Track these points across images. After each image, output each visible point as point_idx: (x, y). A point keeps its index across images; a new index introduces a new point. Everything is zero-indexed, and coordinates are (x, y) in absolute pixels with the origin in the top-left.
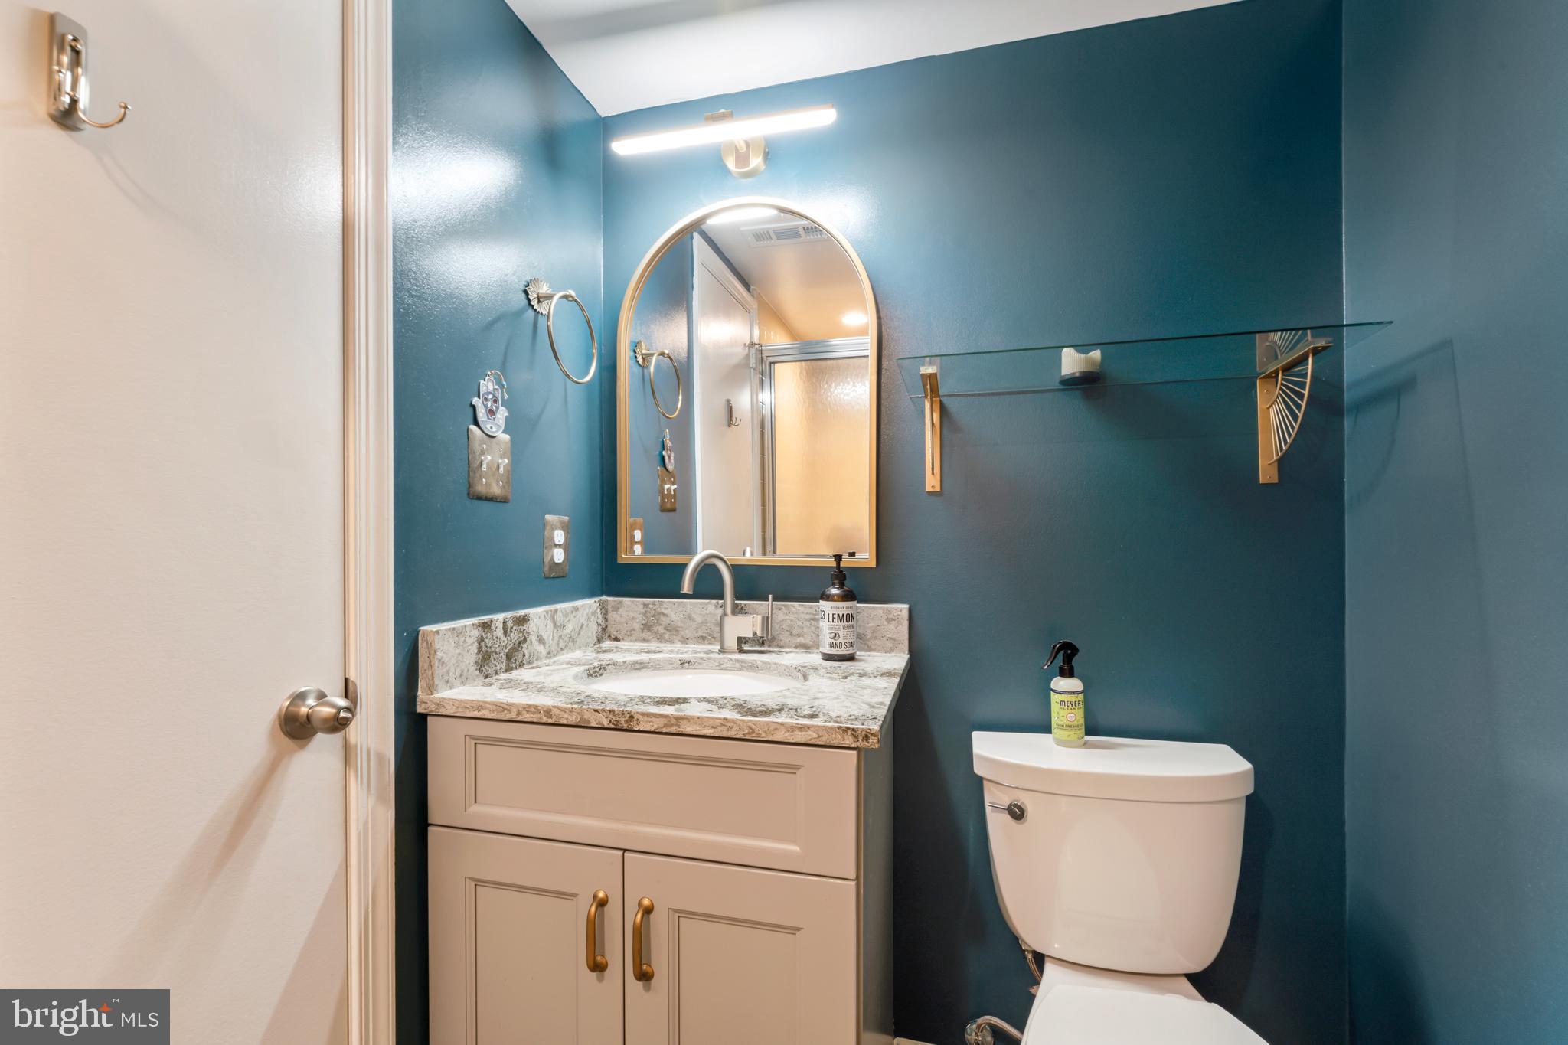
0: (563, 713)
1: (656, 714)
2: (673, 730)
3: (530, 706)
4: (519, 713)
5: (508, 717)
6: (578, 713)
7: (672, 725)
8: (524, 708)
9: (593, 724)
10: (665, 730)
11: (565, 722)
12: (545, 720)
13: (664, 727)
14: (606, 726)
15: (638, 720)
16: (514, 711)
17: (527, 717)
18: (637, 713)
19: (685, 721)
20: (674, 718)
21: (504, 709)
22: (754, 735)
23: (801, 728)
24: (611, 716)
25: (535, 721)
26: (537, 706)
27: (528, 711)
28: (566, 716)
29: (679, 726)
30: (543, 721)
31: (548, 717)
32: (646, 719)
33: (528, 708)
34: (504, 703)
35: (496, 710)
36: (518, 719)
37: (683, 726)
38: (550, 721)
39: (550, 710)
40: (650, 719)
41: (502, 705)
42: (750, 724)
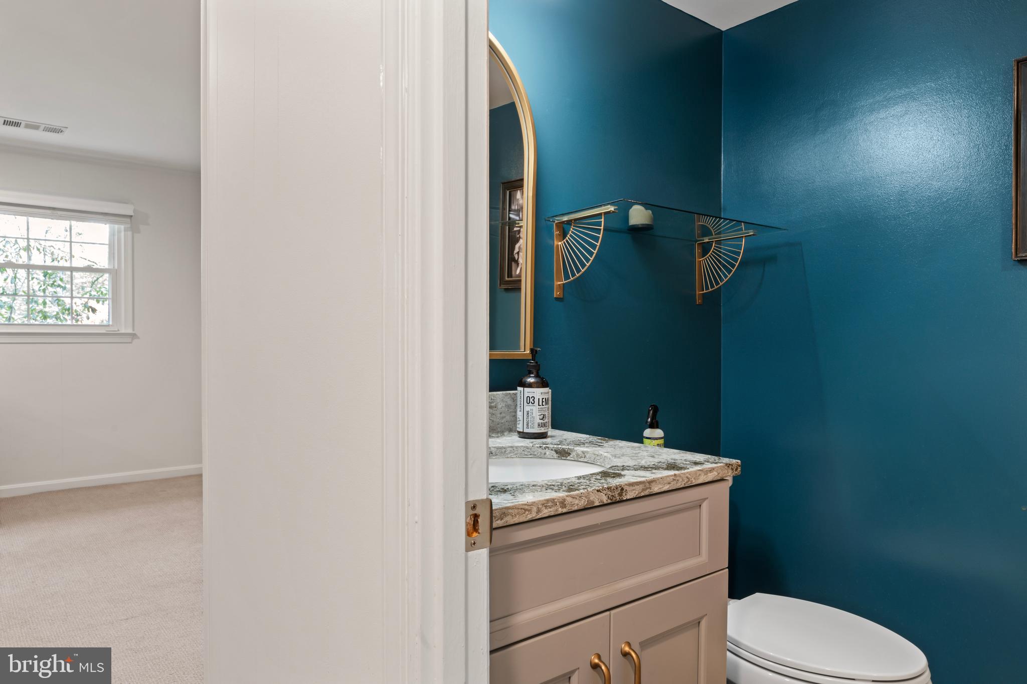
0: (574, 500)
1: (637, 482)
2: (647, 493)
3: (548, 501)
4: (539, 511)
5: (529, 517)
6: (586, 497)
7: (647, 488)
8: (543, 504)
9: (597, 504)
10: (642, 494)
11: (576, 508)
12: (560, 510)
13: (642, 491)
14: (605, 502)
15: (626, 490)
16: (535, 509)
17: (546, 512)
18: (626, 485)
19: (654, 483)
20: (648, 482)
21: (526, 510)
22: (689, 483)
23: (710, 470)
24: (609, 493)
25: (552, 514)
26: (554, 499)
27: (546, 507)
28: (577, 502)
29: (650, 488)
30: (559, 512)
31: (562, 508)
32: (632, 488)
33: (546, 504)
34: (525, 505)
35: (518, 513)
36: (538, 517)
37: (653, 488)
38: (565, 510)
39: (564, 500)
40: (634, 488)
41: (524, 507)
42: (687, 475)
